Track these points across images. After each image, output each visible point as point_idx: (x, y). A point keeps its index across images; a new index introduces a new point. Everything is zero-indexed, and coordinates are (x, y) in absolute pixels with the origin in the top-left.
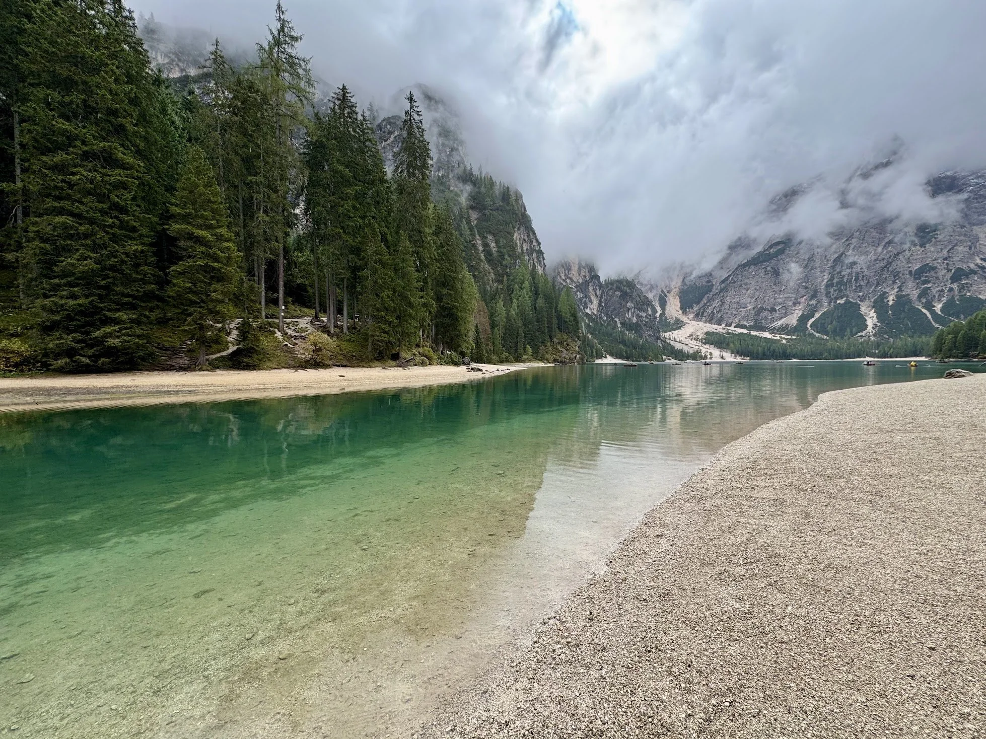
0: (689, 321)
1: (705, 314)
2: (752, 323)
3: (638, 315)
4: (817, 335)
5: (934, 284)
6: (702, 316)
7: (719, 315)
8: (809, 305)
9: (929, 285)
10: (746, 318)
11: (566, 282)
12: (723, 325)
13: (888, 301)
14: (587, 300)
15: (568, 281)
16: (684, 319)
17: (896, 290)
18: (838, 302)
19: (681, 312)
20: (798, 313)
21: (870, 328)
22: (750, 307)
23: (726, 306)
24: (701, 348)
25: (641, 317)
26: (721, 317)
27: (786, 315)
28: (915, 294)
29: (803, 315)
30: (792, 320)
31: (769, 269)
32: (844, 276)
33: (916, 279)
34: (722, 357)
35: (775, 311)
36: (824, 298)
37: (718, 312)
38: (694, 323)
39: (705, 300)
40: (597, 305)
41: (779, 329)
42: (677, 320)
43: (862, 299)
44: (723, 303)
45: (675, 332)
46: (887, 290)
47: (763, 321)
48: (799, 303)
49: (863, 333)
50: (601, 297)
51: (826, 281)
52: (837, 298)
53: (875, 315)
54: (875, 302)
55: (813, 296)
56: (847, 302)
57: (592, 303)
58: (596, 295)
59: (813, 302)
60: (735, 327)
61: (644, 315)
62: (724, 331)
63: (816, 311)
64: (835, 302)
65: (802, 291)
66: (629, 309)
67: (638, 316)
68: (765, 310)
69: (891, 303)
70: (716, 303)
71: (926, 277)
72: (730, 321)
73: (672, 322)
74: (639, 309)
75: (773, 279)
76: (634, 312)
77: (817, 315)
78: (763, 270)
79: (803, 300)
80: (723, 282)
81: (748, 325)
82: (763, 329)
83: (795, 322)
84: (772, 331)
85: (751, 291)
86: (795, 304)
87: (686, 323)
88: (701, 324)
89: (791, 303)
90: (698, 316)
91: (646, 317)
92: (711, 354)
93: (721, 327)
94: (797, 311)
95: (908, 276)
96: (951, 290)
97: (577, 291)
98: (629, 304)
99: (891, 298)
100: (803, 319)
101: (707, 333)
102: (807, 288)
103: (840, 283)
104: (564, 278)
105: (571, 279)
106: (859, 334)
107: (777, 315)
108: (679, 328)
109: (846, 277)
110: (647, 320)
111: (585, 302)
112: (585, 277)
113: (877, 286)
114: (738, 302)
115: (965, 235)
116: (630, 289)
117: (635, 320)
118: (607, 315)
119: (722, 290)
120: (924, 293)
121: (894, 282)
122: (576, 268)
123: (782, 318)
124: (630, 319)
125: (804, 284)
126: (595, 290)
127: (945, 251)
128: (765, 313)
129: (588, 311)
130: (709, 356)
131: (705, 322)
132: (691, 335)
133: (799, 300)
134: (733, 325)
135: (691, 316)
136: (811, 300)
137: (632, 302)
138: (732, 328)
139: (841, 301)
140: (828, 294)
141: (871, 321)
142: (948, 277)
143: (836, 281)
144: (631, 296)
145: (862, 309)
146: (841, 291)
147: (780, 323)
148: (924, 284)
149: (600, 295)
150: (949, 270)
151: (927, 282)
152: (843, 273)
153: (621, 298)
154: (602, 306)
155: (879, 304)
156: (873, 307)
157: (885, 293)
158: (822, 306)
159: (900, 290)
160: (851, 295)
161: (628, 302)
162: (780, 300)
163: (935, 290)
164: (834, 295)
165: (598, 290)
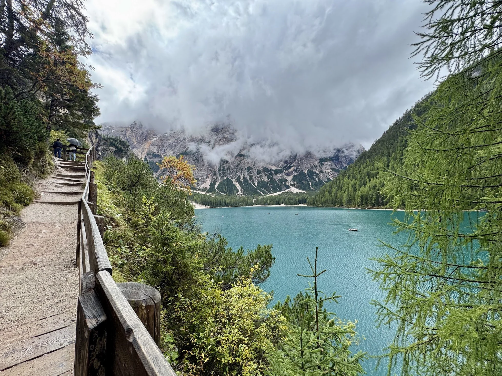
4: (221, 193)
8: (213, 178)
9: (252, 175)
18: (224, 178)
21: (240, 190)
27: (203, 183)
28: (248, 178)
29: (211, 183)
30: (207, 185)
31: (194, 158)
32: (224, 167)
33: (247, 172)
35: (199, 180)
36: (219, 176)
43: (232, 178)
46: (240, 175)
48: (208, 177)
49: (239, 193)
50: (98, 145)
51: (218, 168)
52: (223, 177)
53: (238, 185)
54: (237, 179)
55: (215, 174)
56: (227, 179)
59: (215, 177)
63: (217, 182)
64: (223, 178)
65: (209, 172)
69: (242, 180)
75: (197, 164)
77: (218, 184)
78: (192, 158)
79: (210, 176)
82: (195, 189)
83: (209, 186)
84: (199, 190)
86: (207, 177)
89: (205, 177)
94: (208, 181)
95: (245, 170)
96: (258, 177)
99: (242, 178)
100: (212, 185)
102: (211, 170)
103: (223, 170)
106: (237, 194)
107: (200, 182)
113: (236, 173)
116: (124, 147)
120: (251, 178)
121: (242, 172)
125: (209, 168)
136: (213, 176)
139: (225, 178)
140: (220, 174)
141: (239, 188)
142: (256, 172)
143: (222, 168)
144: (126, 153)
145: (233, 182)
146: (224, 173)
147: (202, 186)
148: (250, 174)
149: (96, 143)
150: (256, 170)
151: (251, 173)
152: (224, 165)
153: (116, 153)
154: (100, 155)
155: (238, 180)
156: (237, 182)
157: (240, 176)
158: (218, 179)
159: (244, 176)
160: (228, 176)
161: (122, 157)
162: (201, 175)
163: (254, 177)
164: (222, 175)
165: (94, 138)
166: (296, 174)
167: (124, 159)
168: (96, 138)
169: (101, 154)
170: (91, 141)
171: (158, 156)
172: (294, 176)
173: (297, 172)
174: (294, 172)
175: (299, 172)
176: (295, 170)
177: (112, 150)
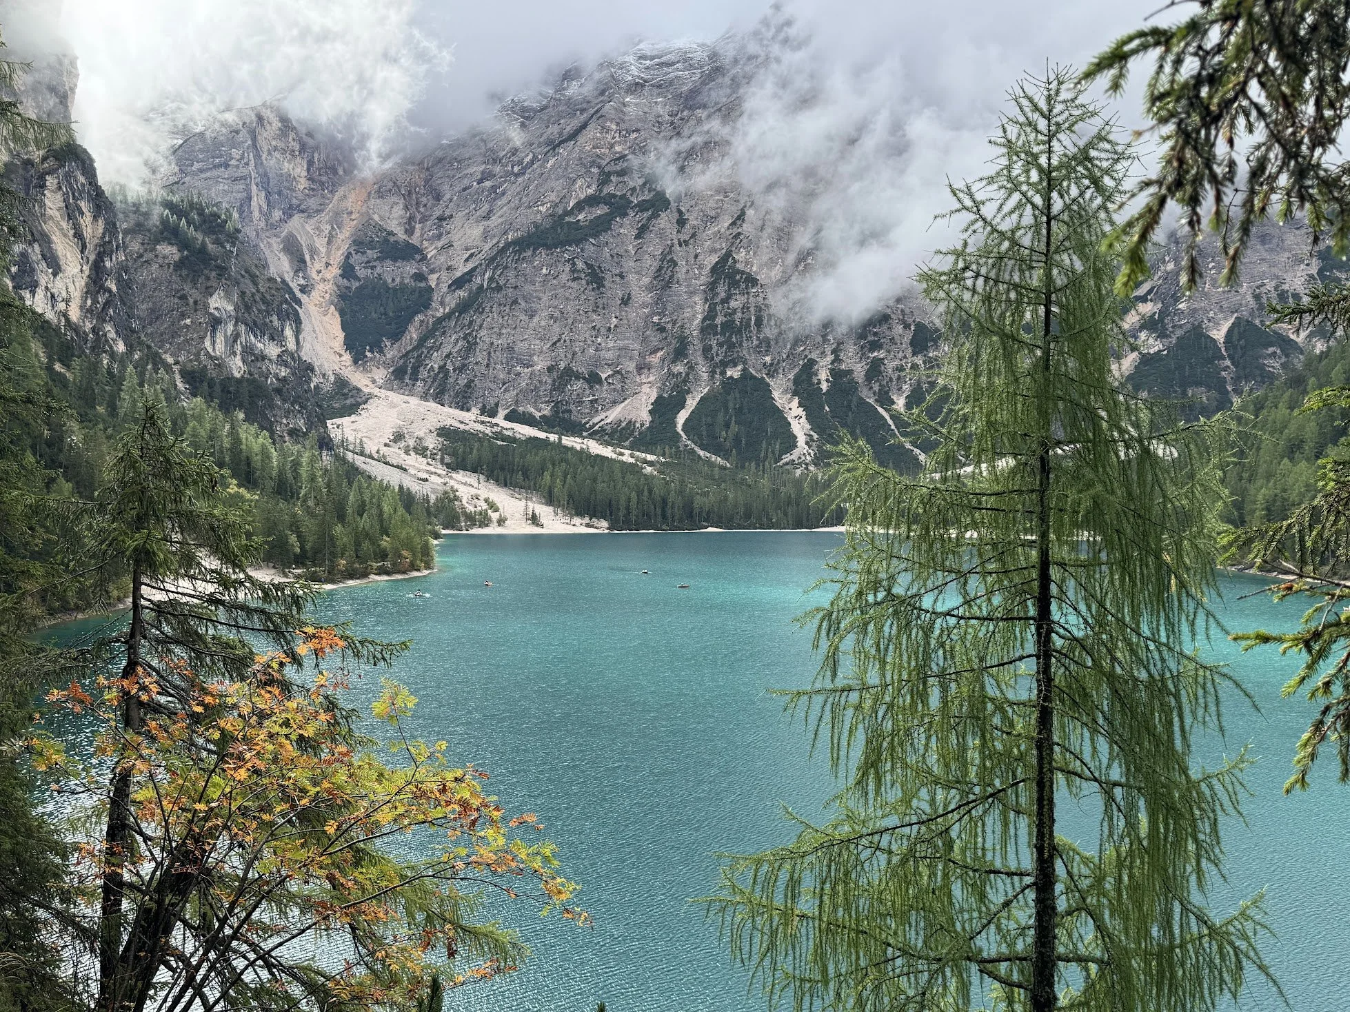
0: (376, 391)
1: (423, 373)
2: (547, 410)
3: (248, 350)
4: (702, 453)
5: (889, 351)
6: (414, 377)
7: (463, 381)
8: (670, 374)
9: (881, 354)
10: (532, 392)
12: (475, 411)
13: (819, 383)
14: (35, 252)
16: (359, 379)
17: (830, 358)
18: (729, 373)
19: (347, 357)
20: (649, 393)
21: (801, 440)
22: (540, 365)
23: (481, 356)
25: (263, 357)
26: (468, 386)
27: (621, 394)
28: (859, 370)
29: (659, 398)
30: (638, 410)
31: (580, 264)
32: (734, 311)
33: (860, 338)
34: (534, 519)
35: (599, 381)
36: (700, 360)
37: (462, 369)
38: (394, 397)
39: (413, 333)
40: (81, 283)
41: (614, 431)
42: (342, 384)
43: (772, 370)
44: (471, 347)
46: (814, 356)
47: (572, 407)
48: (649, 367)
49: (794, 455)
50: (104, 250)
51: (700, 316)
52: (725, 364)
53: (800, 411)
54: (796, 381)
55: (680, 352)
56: (746, 375)
57: (56, 268)
58: (79, 235)
59: (679, 368)
60: (507, 418)
61: (273, 350)
62: (482, 429)
63: (688, 392)
64: (723, 373)
65: (655, 338)
66: (215, 323)
67: (254, 357)
68: (578, 378)
69: (824, 386)
70: (451, 343)
71: (875, 334)
72: (493, 401)
73: (327, 387)
74: (253, 327)
75: (591, 296)
76: (236, 336)
77: (692, 403)
78: (567, 269)
79: (655, 359)
80: (458, 283)
81: (538, 415)
82: (575, 429)
83: (645, 416)
84: (601, 435)
85: (541, 320)
86: (640, 369)
87: (370, 397)
88: (416, 401)
89: (631, 366)
90: (403, 376)
91: (280, 360)
92: (493, 506)
94: (645, 389)
96: (915, 367)
98: (214, 302)
99: (823, 375)
100: (664, 408)
101: (444, 432)
102: (662, 329)
103: (728, 326)
106: (787, 458)
107: (603, 392)
109: (739, 315)
110: (283, 372)
111: (22, 260)
113: (796, 343)
114: (510, 348)
116: (217, 242)
117: (237, 367)
118: (126, 332)
119: (463, 307)
120: (875, 369)
123: (615, 403)
124: (220, 365)
125: (655, 319)
126: (71, 213)
128: (578, 385)
129: (38, 302)
130: (495, 516)
131: (424, 397)
132: (398, 437)
133: (648, 359)
134: (502, 413)
135: (380, 374)
136: (674, 361)
137: (228, 296)
138: (499, 420)
139: (734, 373)
140: (706, 350)
141: (800, 427)
142: (907, 339)
143: (719, 320)
144: (222, 271)
145: (776, 394)
146: (731, 346)
147: (613, 415)
148: (872, 350)
149: (96, 241)
150: (907, 326)
151: (875, 346)
152: (733, 304)
153: (184, 272)
154: (110, 291)
155: (804, 388)
156: (795, 393)
157: (812, 362)
158: (697, 379)
159: (837, 360)
160: (752, 359)
161: (209, 292)
162: (609, 355)
163: (890, 365)
164: (719, 354)
165: (88, 217)
166: (1152, 345)
167: (215, 296)
168: (95, 218)
169: (114, 288)
170: (75, 235)
171: (408, 252)
172: (1146, 360)
173: (1162, 335)
174: (1143, 335)
175: (1179, 333)
176: (1150, 324)
177: (165, 257)
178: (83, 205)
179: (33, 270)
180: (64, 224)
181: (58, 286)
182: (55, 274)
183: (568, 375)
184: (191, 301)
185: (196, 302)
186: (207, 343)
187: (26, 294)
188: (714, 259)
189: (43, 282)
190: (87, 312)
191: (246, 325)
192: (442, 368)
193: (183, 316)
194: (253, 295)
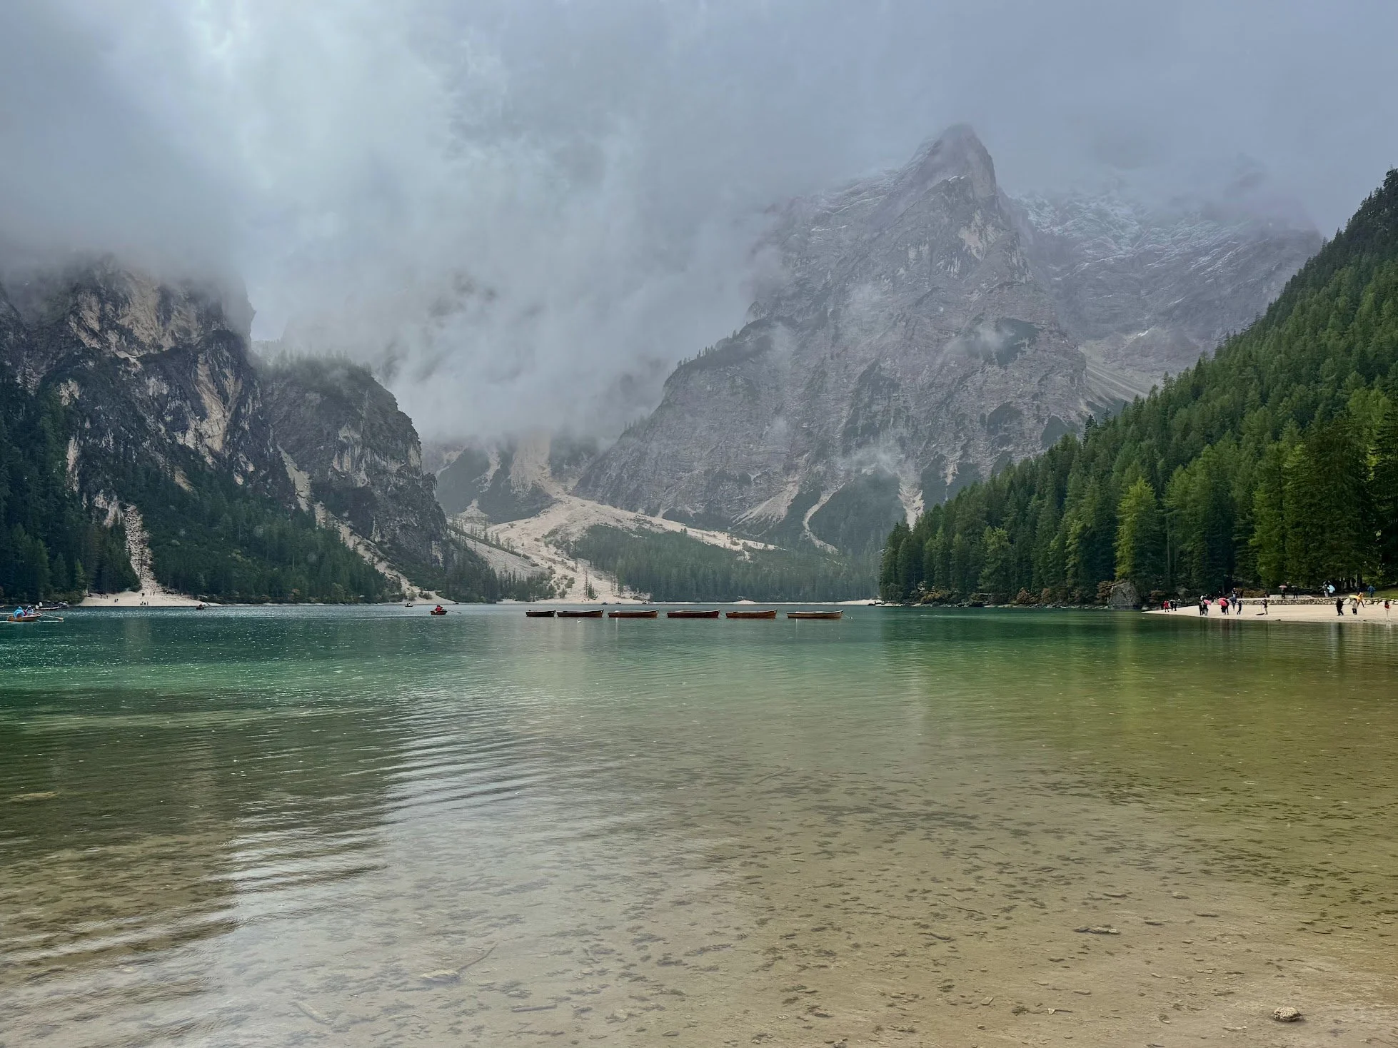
0: (563, 497)
1: (603, 481)
2: (700, 509)
3: (372, 467)
4: (818, 543)
5: (1018, 445)
6: (596, 486)
7: (633, 486)
8: (811, 473)
9: (1010, 448)
10: (689, 495)
11: (103, 340)
12: (641, 511)
13: (946, 476)
14: (187, 407)
15: (113, 337)
16: (555, 490)
17: (959, 454)
18: (863, 471)
20: (792, 491)
22: (699, 469)
23: (649, 464)
24: (555, 567)
25: (385, 472)
26: (636, 490)
27: (769, 493)
28: (987, 464)
29: (799, 496)
30: (779, 507)
31: (739, 381)
32: (875, 414)
33: (990, 432)
34: (591, 593)
35: (749, 482)
37: (631, 477)
38: (576, 501)
40: (223, 425)
41: (752, 525)
42: (535, 491)
43: (905, 467)
45: (520, 523)
46: (944, 452)
47: (723, 506)
48: (796, 468)
50: (241, 401)
51: (844, 421)
52: (862, 463)
53: (921, 503)
54: (924, 476)
55: (821, 455)
56: (878, 472)
57: (203, 415)
58: (222, 392)
59: (820, 468)
60: (665, 517)
61: (394, 467)
62: (633, 526)
63: (823, 489)
64: (859, 471)
65: (802, 442)
66: (343, 448)
67: (376, 472)
68: (729, 479)
69: (949, 480)
71: (1006, 430)
72: (656, 502)
73: (523, 495)
74: (377, 450)
75: (747, 407)
76: (361, 457)
77: (825, 498)
78: (728, 385)
79: (801, 461)
81: (692, 512)
82: (717, 525)
83: (783, 511)
84: (737, 531)
85: (702, 430)
86: (786, 470)
87: (556, 501)
88: (590, 504)
89: (778, 468)
90: (587, 485)
91: (400, 474)
93: (632, 515)
94: (790, 487)
95: (978, 426)
97: (147, 373)
98: (344, 434)
99: (951, 469)
100: (799, 506)
101: (595, 530)
102: (809, 434)
103: (869, 429)
104: (96, 326)
105: (124, 332)
107: (751, 492)
108: (534, 513)
109: (879, 417)
110: (402, 482)
111: (177, 412)
112: (187, 332)
113: (929, 441)
114: (674, 457)
115: (1065, 354)
116: (357, 390)
117: (361, 479)
118: (258, 459)
121: (956, 436)
122: (153, 300)
123: (761, 501)
124: (345, 477)
125: (805, 426)
126: (216, 378)
127: (1036, 380)
128: (729, 486)
129: (189, 440)
131: (601, 502)
132: (551, 535)
133: (796, 461)
134: (662, 512)
135: (572, 483)
136: (815, 462)
137: (355, 426)
138: (657, 520)
139: (867, 470)
140: (846, 451)
141: (915, 518)
142: (1038, 433)
143: (861, 423)
144: (350, 410)
145: (902, 489)
146: (869, 446)
147: (757, 511)
148: (1001, 445)
150: (1040, 420)
151: (1005, 441)
152: (875, 408)
153: (323, 412)
154: (243, 429)
155: (931, 481)
156: (921, 487)
157: (942, 458)
158: (834, 477)
159: (965, 454)
160: (887, 457)
161: (338, 426)
162: (759, 458)
164: (857, 453)
165: (231, 379)
167: (344, 428)
169: (247, 427)
170: (218, 392)
177: (311, 401)
178: (227, 371)
179: (185, 418)
180: (211, 386)
181: (205, 427)
182: (201, 420)
183: (723, 477)
184: (325, 432)
185: (328, 434)
186: (335, 464)
187: (179, 436)
188: (863, 368)
189: (192, 425)
190: (226, 444)
191: (371, 448)
192: (619, 477)
193: (319, 444)
194: (381, 425)
